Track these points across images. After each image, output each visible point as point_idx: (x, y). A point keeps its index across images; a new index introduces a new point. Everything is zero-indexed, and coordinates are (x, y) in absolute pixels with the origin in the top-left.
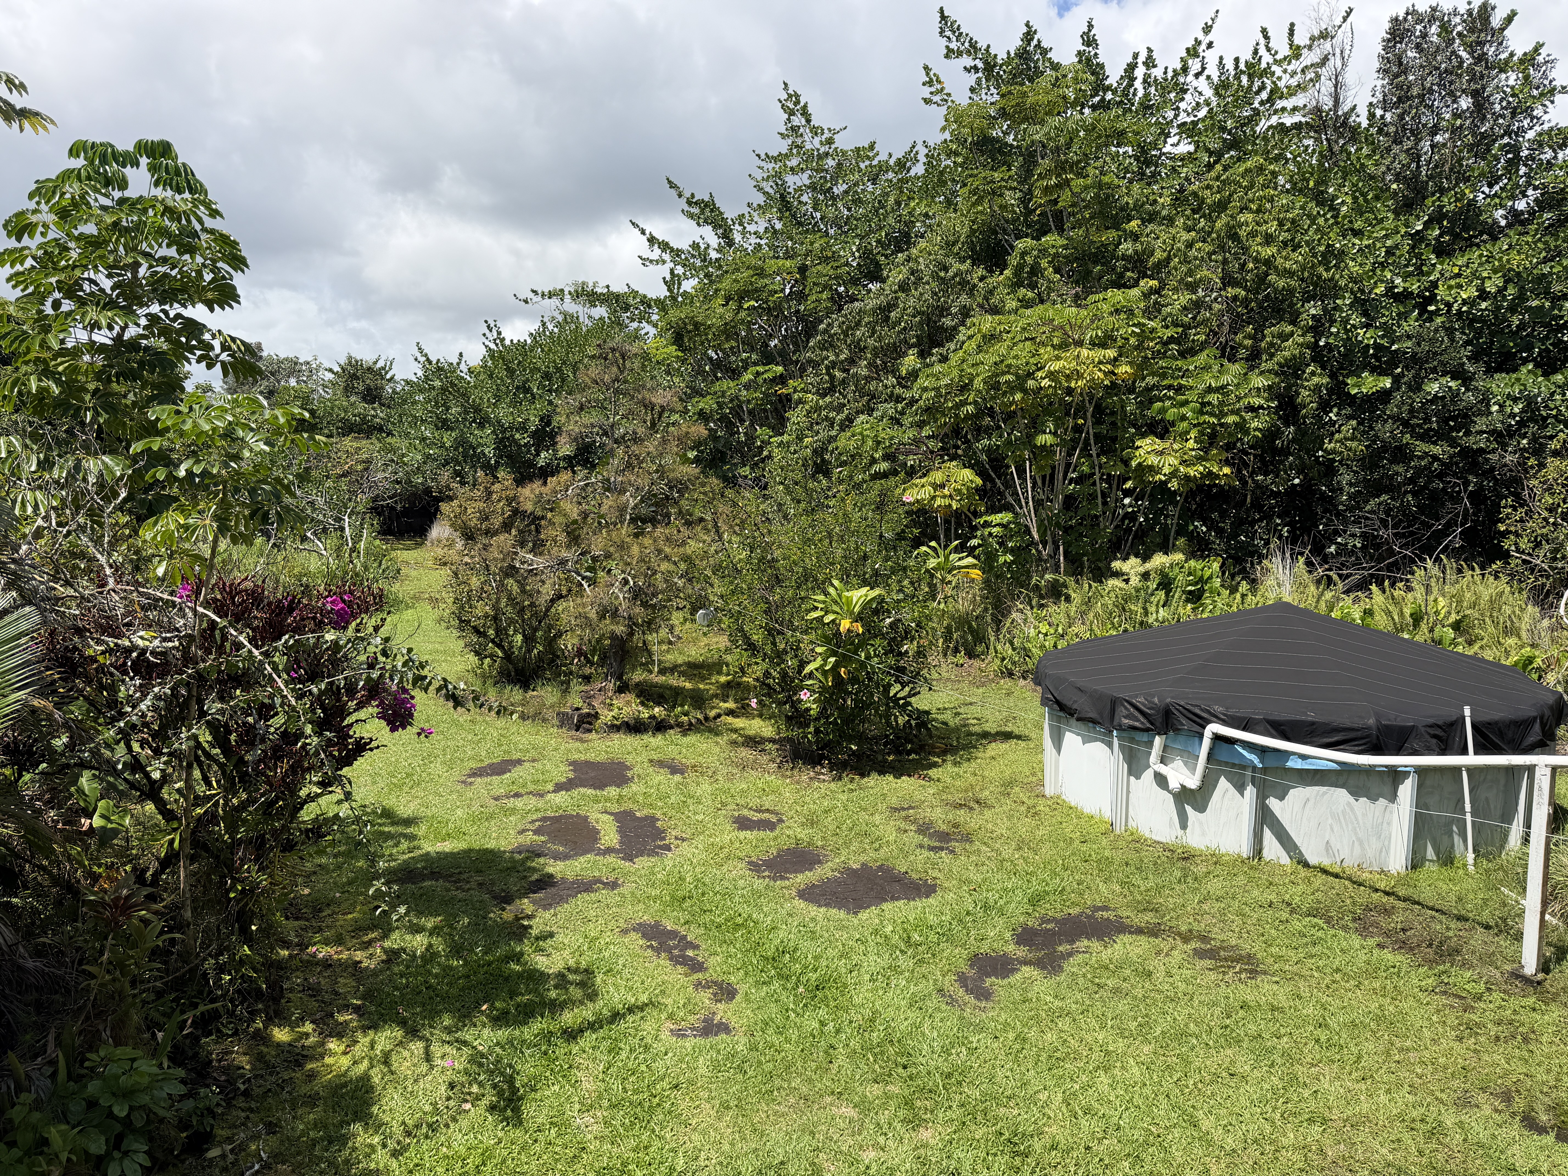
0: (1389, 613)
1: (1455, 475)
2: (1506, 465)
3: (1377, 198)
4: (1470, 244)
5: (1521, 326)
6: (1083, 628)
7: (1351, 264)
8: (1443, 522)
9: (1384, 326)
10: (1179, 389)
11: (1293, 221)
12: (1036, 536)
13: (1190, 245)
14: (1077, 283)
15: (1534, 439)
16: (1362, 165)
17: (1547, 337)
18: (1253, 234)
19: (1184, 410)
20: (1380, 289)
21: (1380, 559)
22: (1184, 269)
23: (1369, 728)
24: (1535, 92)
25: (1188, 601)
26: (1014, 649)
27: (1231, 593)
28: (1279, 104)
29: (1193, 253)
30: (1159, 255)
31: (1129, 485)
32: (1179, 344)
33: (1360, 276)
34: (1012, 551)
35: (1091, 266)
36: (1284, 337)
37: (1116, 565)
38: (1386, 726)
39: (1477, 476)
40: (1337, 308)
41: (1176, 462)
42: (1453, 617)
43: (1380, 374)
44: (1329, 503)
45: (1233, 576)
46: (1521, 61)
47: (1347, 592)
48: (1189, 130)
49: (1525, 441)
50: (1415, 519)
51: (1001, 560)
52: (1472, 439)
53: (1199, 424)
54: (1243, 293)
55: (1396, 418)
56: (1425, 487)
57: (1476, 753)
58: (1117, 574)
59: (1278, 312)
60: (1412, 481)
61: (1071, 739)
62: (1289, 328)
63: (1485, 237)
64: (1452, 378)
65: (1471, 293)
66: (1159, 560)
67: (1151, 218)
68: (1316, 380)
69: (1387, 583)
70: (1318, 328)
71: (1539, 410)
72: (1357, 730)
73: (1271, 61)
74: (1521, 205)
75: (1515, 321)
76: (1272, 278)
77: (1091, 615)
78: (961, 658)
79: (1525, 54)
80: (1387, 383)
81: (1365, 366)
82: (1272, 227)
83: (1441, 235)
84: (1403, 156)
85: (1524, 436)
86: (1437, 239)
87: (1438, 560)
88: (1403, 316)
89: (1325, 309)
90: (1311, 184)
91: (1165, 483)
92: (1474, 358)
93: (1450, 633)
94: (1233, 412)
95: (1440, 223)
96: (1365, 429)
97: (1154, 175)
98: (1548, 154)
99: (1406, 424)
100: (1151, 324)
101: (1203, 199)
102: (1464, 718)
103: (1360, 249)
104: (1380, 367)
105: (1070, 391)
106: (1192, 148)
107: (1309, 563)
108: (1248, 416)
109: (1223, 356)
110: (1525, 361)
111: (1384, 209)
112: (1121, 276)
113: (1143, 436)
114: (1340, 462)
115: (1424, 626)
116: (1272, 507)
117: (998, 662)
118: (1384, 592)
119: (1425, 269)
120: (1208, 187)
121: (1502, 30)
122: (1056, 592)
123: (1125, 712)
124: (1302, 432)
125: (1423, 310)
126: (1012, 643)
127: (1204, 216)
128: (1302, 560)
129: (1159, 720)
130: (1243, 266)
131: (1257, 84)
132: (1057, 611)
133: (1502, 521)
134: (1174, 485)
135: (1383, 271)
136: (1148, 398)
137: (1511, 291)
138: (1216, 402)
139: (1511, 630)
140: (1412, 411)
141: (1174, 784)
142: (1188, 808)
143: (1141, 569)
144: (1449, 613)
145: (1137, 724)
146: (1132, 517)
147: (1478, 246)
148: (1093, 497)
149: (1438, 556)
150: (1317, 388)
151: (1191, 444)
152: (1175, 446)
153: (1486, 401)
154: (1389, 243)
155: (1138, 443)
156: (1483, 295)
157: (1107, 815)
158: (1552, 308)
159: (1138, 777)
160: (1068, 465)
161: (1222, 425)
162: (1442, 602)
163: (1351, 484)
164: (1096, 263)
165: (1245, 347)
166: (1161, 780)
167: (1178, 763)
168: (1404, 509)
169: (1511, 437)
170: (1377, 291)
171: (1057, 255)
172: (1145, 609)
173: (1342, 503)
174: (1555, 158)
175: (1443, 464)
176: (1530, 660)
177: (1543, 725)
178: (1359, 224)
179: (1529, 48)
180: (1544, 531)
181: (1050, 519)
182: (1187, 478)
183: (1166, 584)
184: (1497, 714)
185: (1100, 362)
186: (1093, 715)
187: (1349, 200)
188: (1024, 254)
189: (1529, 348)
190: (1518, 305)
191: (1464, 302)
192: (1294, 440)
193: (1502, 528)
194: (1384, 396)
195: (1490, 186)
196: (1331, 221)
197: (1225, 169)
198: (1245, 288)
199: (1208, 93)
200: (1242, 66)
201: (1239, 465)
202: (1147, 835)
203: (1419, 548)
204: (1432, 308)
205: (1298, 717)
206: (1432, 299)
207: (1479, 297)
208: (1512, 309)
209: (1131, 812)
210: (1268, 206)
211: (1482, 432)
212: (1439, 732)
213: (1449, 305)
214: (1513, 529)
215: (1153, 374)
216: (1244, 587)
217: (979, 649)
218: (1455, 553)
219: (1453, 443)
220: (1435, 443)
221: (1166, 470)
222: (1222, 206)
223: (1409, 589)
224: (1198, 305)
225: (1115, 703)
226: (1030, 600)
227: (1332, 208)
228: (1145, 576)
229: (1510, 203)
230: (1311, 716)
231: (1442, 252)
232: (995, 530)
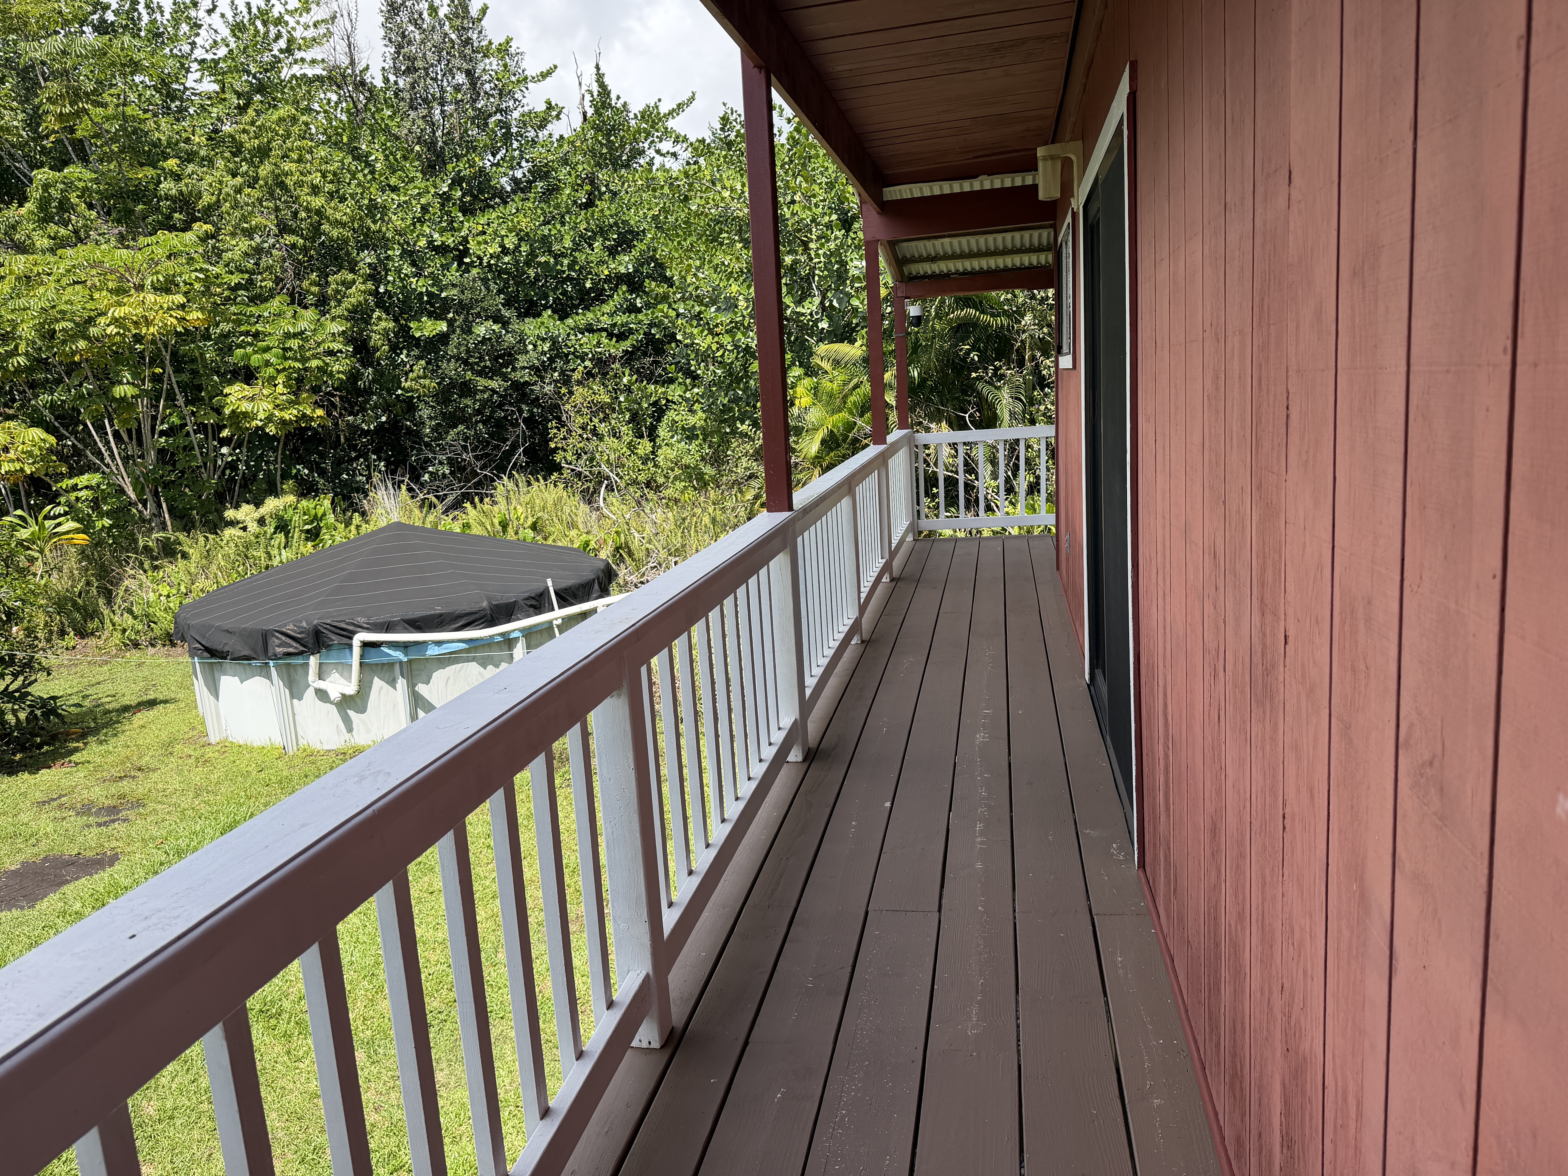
0: (482, 524)
1: (511, 404)
2: (546, 394)
3: (405, 158)
4: (487, 207)
5: (537, 278)
6: (208, 583)
7: (394, 218)
8: (509, 443)
9: (432, 275)
10: (256, 335)
11: (335, 174)
12: (133, 496)
13: (239, 191)
14: (119, 221)
15: (562, 373)
16: (386, 125)
17: (556, 288)
18: (299, 184)
19: (267, 356)
20: (423, 243)
21: (467, 481)
22: (237, 214)
23: (484, 610)
24: (513, 79)
25: (307, 539)
26: (135, 618)
27: (346, 527)
28: (299, 55)
29: (242, 198)
30: (207, 199)
31: (225, 433)
32: (247, 290)
33: (404, 229)
34: (108, 514)
35: (131, 205)
36: (348, 285)
37: (230, 514)
38: (496, 605)
39: (528, 405)
40: (388, 258)
41: (270, 407)
42: (530, 521)
43: (436, 319)
44: (416, 436)
45: (344, 511)
46: (499, 50)
47: (446, 512)
48: (210, 67)
49: (556, 374)
50: (488, 443)
51: (99, 525)
52: (518, 374)
53: (284, 369)
54: (301, 241)
55: (457, 358)
56: (491, 417)
57: (560, 608)
58: (232, 523)
59: (336, 259)
60: (479, 412)
61: (228, 682)
62: (350, 277)
63: (497, 200)
64: (494, 322)
65: (494, 249)
66: (271, 504)
67: (190, 157)
68: (383, 324)
69: (477, 499)
70: (375, 276)
71: (561, 348)
72: (476, 613)
73: (283, 11)
74: (519, 174)
75: (532, 273)
76: (325, 227)
77: (214, 567)
78: (71, 639)
79: (500, 45)
80: (443, 326)
81: (421, 312)
82: (317, 178)
83: (463, 196)
84: (420, 122)
85: (555, 370)
86: (461, 199)
87: (511, 476)
88: (445, 267)
89: (378, 259)
90: (345, 139)
91: (262, 428)
92: (507, 304)
93: (530, 533)
94: (315, 356)
95: (460, 185)
96: (433, 368)
97: (181, 110)
98: (531, 134)
99: (465, 362)
100: (215, 270)
101: (241, 144)
102: (548, 588)
103: (399, 205)
104: (434, 312)
105: (138, 338)
106: (216, 87)
107: (410, 490)
108: (327, 359)
109: (292, 302)
110: (546, 307)
111: (413, 169)
112: (169, 217)
113: (230, 383)
114: (418, 397)
115: (510, 530)
116: (365, 445)
117: (118, 635)
118: (475, 508)
119: (455, 225)
120: (244, 131)
121: (480, 20)
122: (169, 551)
123: (277, 642)
124: (380, 374)
125: (461, 263)
126: (130, 611)
127: (245, 159)
128: (404, 487)
129: (310, 641)
130: (295, 214)
131: (273, 31)
132: (175, 570)
133: (551, 440)
134: (271, 430)
135: (422, 226)
136: (225, 345)
137: (524, 248)
138: (296, 348)
139: (572, 525)
140: (468, 351)
141: (334, 695)
142: (351, 713)
143: (257, 515)
144: (527, 517)
145: (291, 650)
146: (232, 466)
147: (493, 207)
148: (188, 448)
149: (510, 473)
150: (386, 331)
151: (280, 389)
152: (265, 392)
153: (522, 341)
154: (423, 201)
155: (226, 390)
156: (505, 251)
157: (278, 741)
158: (556, 264)
159: (300, 699)
160: (154, 418)
161: (306, 369)
162: (520, 510)
163: (431, 418)
164: (137, 201)
165: (312, 294)
166: (322, 695)
167: (335, 676)
168: (477, 436)
169: (546, 371)
170: (419, 243)
171: (85, 189)
172: (268, 553)
173: (427, 435)
174: (537, 136)
175: (501, 396)
176: (587, 544)
177: (600, 584)
178: (393, 181)
179: (502, 40)
180: (581, 445)
181: (145, 476)
182: (284, 422)
183: (283, 527)
184: (570, 581)
185: (169, 309)
186: (246, 652)
187: (381, 157)
188: (46, 187)
189: (546, 297)
190: (530, 260)
191: (492, 256)
192: (374, 381)
193: (552, 445)
194: (443, 338)
195: (494, 155)
196: (369, 177)
197: (258, 113)
198: (302, 236)
199: (225, 32)
200: (254, 10)
201: (329, 408)
202: (319, 747)
203: (496, 468)
204: (467, 260)
205: (429, 613)
206: (466, 252)
207: (502, 252)
208: (528, 264)
209: (300, 732)
210: (308, 157)
211: (524, 368)
212: (533, 602)
213: (480, 258)
214: (560, 445)
215: (228, 321)
216: (357, 518)
217: (91, 626)
218: (521, 469)
219: (505, 378)
220: (491, 378)
221: (262, 415)
222: (263, 152)
223: (494, 503)
224: (258, 251)
225: (265, 636)
226: (141, 564)
227: (368, 164)
228: (261, 521)
229: (511, 173)
230: (438, 610)
231: (467, 210)
232: (83, 494)
